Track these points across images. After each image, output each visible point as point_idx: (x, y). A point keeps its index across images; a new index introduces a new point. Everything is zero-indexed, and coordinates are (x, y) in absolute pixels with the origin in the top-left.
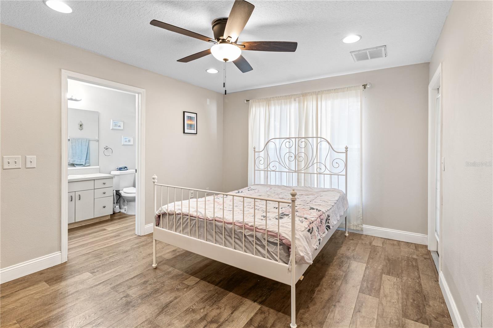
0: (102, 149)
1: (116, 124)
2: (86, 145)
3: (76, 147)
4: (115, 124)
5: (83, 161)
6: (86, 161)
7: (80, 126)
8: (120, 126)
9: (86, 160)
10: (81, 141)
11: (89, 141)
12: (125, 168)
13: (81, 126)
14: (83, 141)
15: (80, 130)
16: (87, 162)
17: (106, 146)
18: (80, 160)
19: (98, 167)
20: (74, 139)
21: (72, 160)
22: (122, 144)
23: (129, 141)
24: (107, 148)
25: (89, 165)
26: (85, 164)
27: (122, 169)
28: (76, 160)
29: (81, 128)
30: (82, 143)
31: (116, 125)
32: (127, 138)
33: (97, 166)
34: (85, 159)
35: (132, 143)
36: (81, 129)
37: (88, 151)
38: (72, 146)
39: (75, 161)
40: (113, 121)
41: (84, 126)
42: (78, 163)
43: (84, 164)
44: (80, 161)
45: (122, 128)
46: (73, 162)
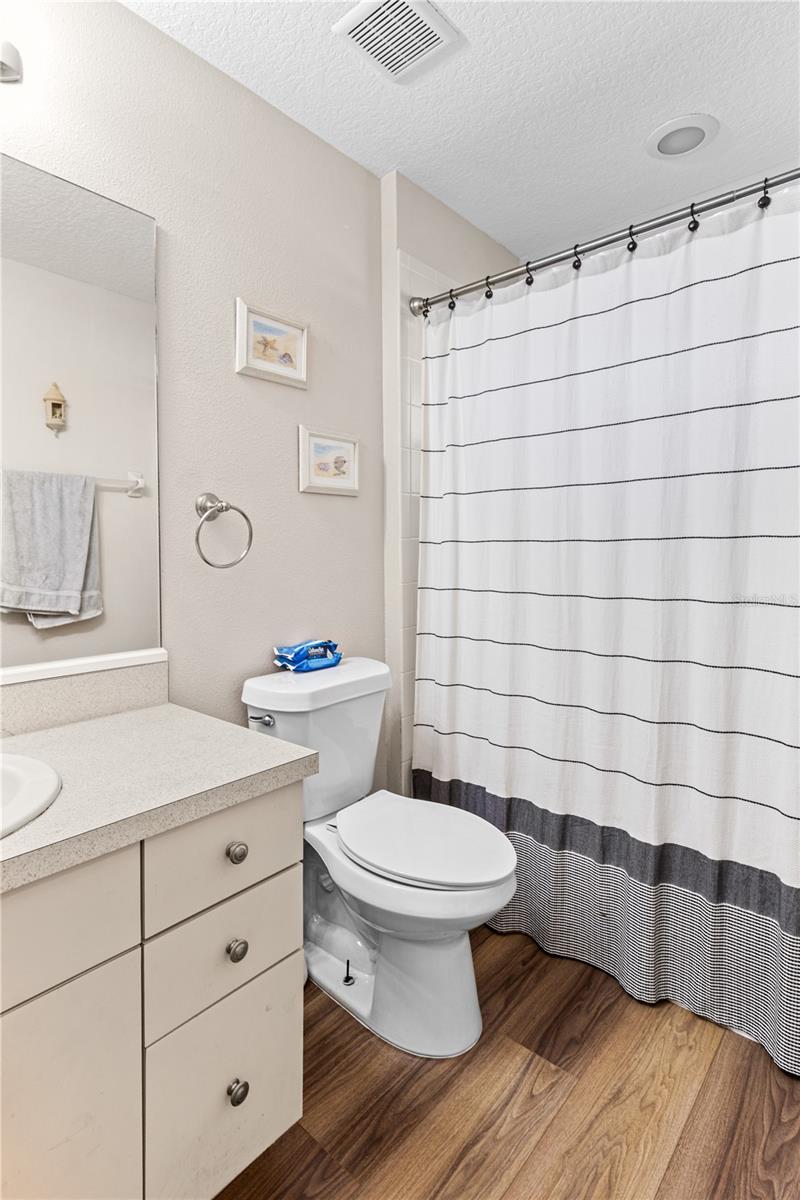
0: (183, 521)
1: (270, 337)
2: (81, 513)
3: (33, 522)
4: (259, 336)
5: (69, 597)
6: (87, 594)
7: (54, 414)
8: (287, 358)
9: (84, 588)
10: (61, 490)
11: (98, 489)
12: (324, 656)
13: (58, 412)
14: (66, 491)
15: (53, 433)
16: (91, 597)
17: (211, 497)
18: (57, 590)
19: (157, 654)
20: (21, 475)
21: (15, 589)
22: (301, 490)
23: (339, 463)
24: (221, 510)
25: (99, 613)
26: (81, 610)
27: (313, 663)
28: (36, 591)
29: (56, 421)
30: (61, 499)
31: (266, 344)
32: (330, 448)
33: (156, 646)
34: (80, 587)
35: (350, 482)
36: (60, 429)
37: (95, 545)
38: (13, 513)
39: (28, 594)
40: (250, 311)
41: (72, 414)
42: (44, 607)
43: (74, 612)
44: (53, 593)
45: (300, 372)
46: (20, 602)
